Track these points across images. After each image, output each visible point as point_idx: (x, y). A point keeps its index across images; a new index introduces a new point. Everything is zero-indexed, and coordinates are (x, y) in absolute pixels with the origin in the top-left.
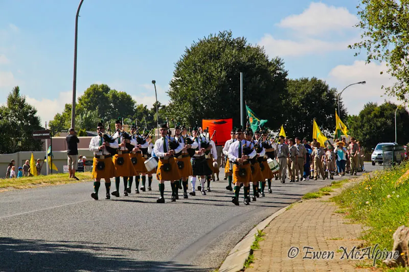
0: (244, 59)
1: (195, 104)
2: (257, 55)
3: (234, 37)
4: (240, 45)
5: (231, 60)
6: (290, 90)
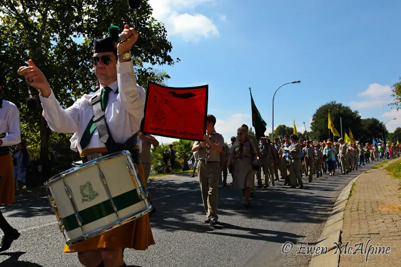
0: (342, 112)
1: (321, 131)
2: (347, 110)
3: (337, 103)
4: (340, 106)
5: (336, 112)
6: (363, 123)
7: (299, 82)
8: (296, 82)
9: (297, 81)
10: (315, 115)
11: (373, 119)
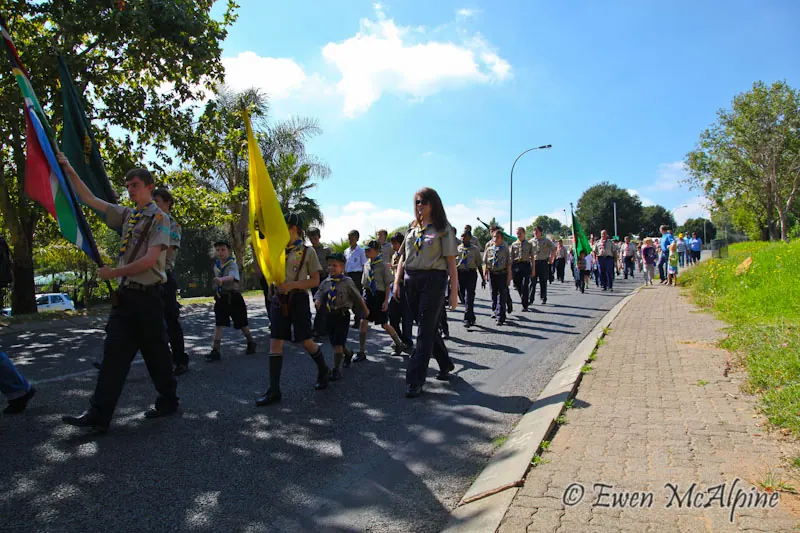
0: (616, 195)
1: (588, 222)
2: (624, 193)
3: (610, 184)
4: (614, 188)
5: (609, 197)
6: (645, 212)
7: (550, 146)
8: (544, 147)
9: (546, 145)
10: (580, 200)
11: (657, 206)
